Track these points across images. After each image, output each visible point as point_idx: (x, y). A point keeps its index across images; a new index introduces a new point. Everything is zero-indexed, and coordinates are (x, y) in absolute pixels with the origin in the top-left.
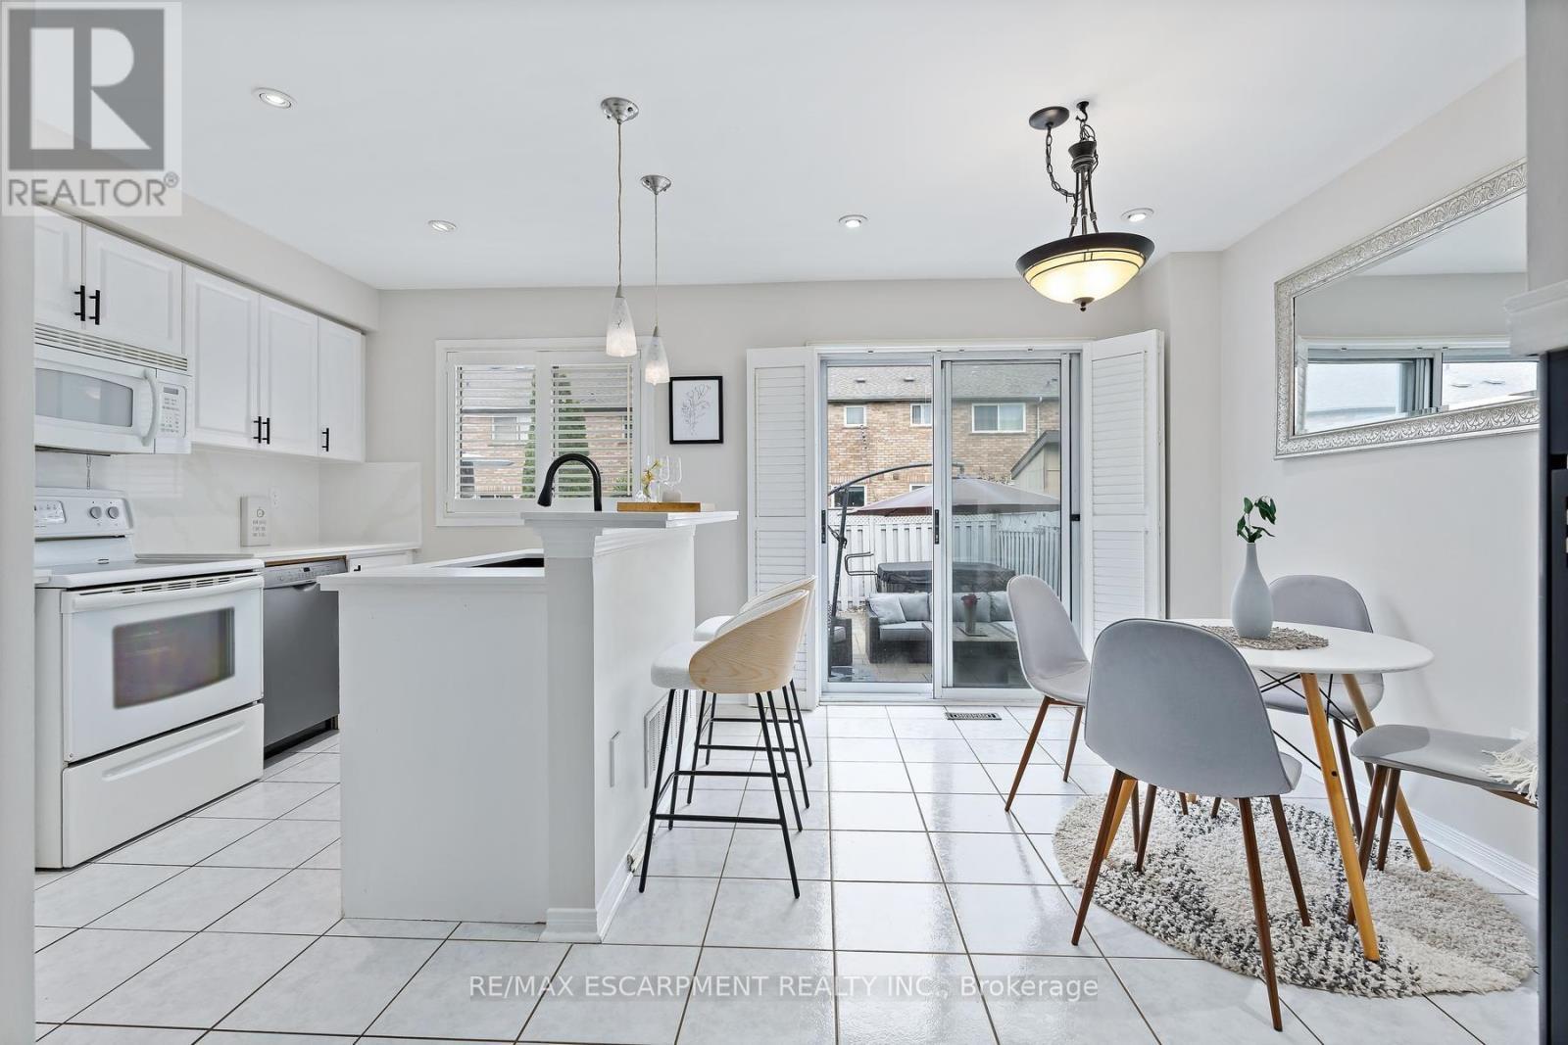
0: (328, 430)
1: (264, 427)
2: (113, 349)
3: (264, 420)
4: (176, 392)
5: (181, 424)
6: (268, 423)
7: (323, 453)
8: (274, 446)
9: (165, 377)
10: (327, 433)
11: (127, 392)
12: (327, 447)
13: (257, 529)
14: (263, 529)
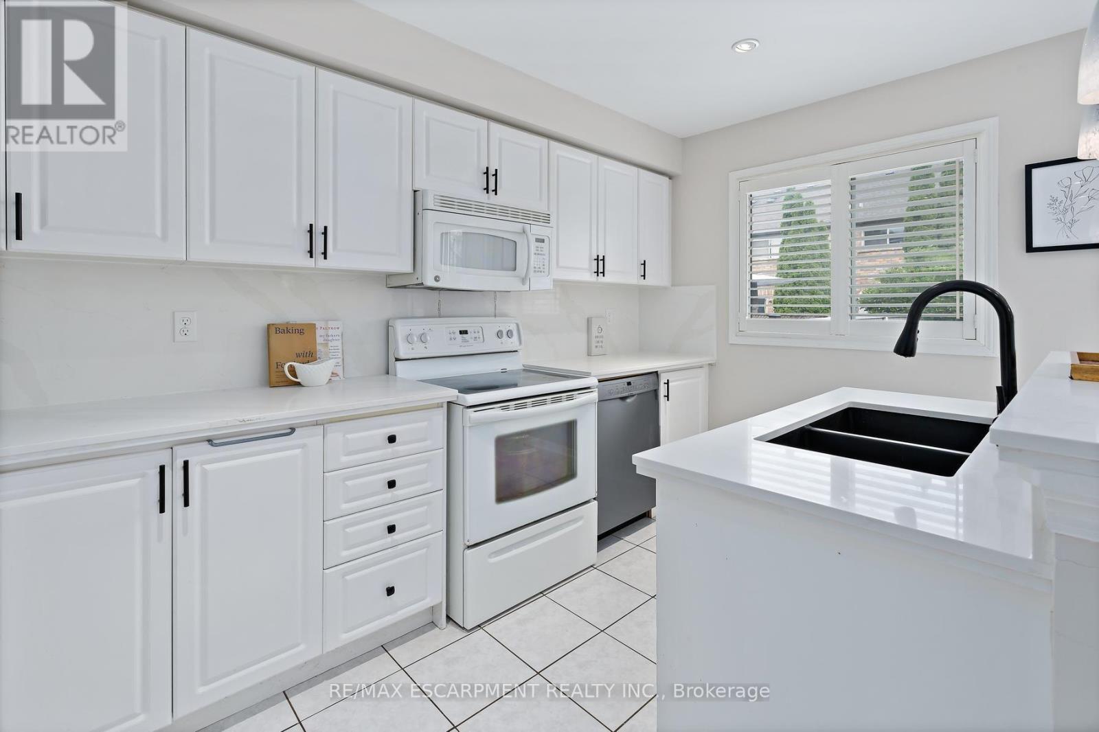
0: (645, 261)
1: (601, 263)
2: (505, 212)
3: (601, 258)
4: (543, 241)
5: (546, 267)
6: (603, 260)
7: (642, 282)
8: (608, 278)
9: (537, 230)
10: (644, 264)
11: (513, 244)
12: (644, 276)
13: (598, 342)
14: (602, 342)
